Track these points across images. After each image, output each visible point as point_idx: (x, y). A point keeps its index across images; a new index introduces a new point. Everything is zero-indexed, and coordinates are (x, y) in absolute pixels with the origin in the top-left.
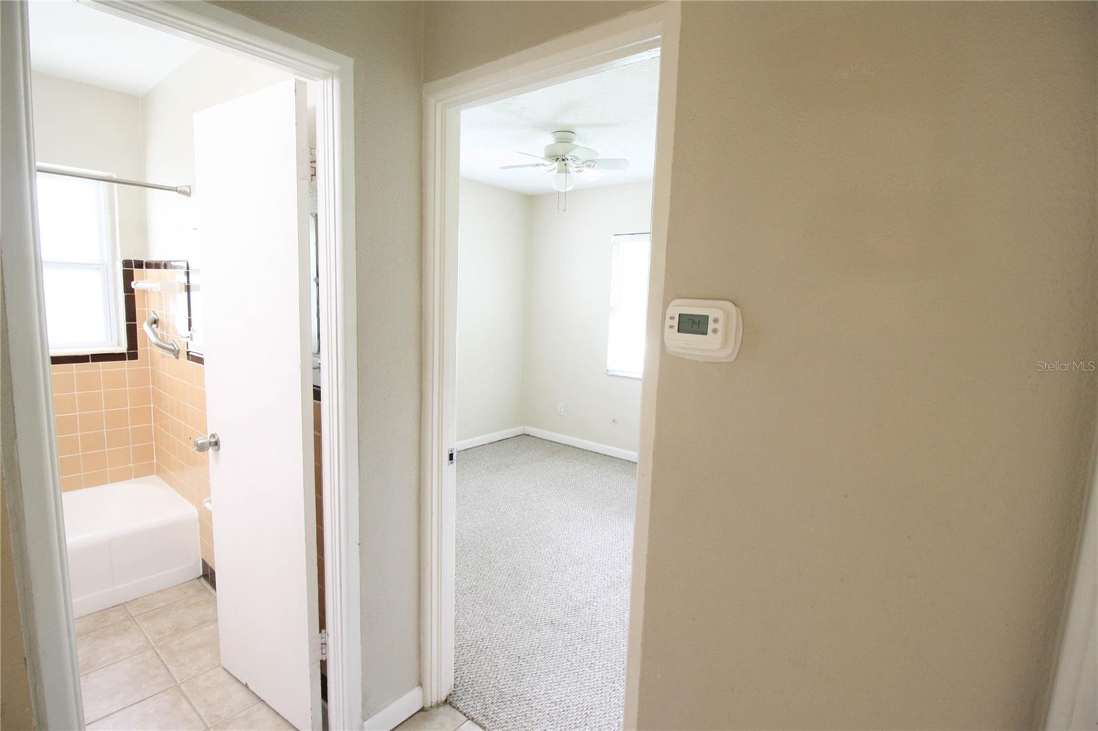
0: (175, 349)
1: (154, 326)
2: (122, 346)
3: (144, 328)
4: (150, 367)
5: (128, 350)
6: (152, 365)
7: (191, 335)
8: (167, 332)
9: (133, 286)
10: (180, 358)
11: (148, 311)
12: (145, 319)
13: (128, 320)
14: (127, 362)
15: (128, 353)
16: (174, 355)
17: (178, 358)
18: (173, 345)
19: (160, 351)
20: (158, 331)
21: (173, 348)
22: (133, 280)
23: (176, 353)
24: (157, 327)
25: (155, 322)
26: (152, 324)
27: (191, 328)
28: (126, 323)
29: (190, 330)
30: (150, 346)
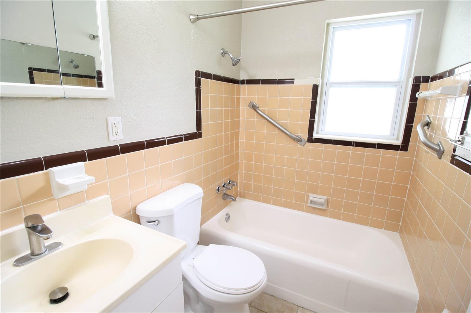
0: (440, 149)
1: (427, 127)
2: (399, 140)
3: (418, 129)
4: (414, 158)
5: (402, 143)
6: (417, 157)
7: (463, 139)
8: (435, 134)
9: (417, 96)
10: (442, 159)
11: (424, 116)
12: (421, 122)
13: (407, 122)
14: (399, 152)
15: (401, 146)
16: (437, 154)
17: (440, 158)
18: (439, 145)
19: (425, 148)
20: (428, 132)
21: (438, 148)
22: (418, 91)
23: (440, 153)
24: (428, 129)
25: (428, 124)
26: (424, 126)
27: (465, 132)
28: (405, 124)
29: (462, 133)
30: (419, 143)
